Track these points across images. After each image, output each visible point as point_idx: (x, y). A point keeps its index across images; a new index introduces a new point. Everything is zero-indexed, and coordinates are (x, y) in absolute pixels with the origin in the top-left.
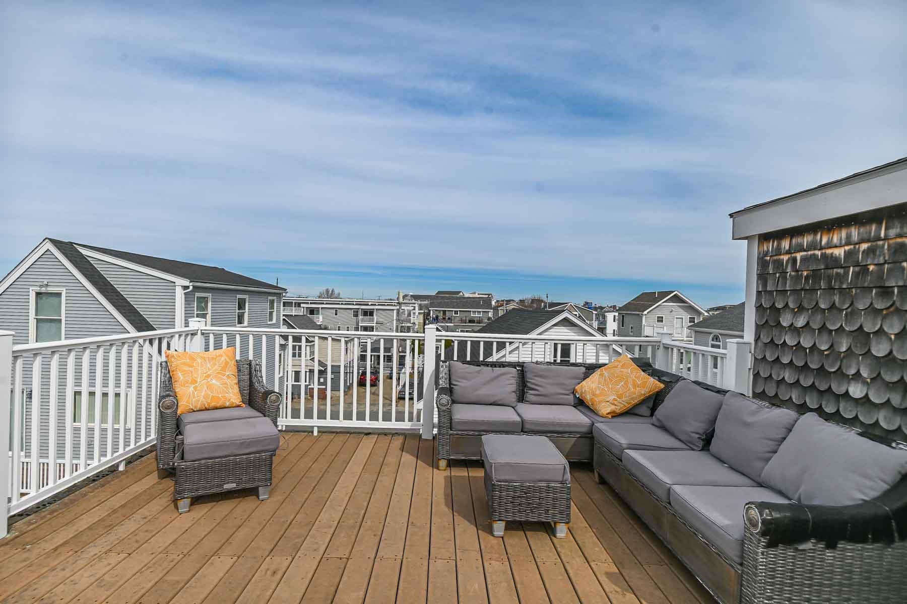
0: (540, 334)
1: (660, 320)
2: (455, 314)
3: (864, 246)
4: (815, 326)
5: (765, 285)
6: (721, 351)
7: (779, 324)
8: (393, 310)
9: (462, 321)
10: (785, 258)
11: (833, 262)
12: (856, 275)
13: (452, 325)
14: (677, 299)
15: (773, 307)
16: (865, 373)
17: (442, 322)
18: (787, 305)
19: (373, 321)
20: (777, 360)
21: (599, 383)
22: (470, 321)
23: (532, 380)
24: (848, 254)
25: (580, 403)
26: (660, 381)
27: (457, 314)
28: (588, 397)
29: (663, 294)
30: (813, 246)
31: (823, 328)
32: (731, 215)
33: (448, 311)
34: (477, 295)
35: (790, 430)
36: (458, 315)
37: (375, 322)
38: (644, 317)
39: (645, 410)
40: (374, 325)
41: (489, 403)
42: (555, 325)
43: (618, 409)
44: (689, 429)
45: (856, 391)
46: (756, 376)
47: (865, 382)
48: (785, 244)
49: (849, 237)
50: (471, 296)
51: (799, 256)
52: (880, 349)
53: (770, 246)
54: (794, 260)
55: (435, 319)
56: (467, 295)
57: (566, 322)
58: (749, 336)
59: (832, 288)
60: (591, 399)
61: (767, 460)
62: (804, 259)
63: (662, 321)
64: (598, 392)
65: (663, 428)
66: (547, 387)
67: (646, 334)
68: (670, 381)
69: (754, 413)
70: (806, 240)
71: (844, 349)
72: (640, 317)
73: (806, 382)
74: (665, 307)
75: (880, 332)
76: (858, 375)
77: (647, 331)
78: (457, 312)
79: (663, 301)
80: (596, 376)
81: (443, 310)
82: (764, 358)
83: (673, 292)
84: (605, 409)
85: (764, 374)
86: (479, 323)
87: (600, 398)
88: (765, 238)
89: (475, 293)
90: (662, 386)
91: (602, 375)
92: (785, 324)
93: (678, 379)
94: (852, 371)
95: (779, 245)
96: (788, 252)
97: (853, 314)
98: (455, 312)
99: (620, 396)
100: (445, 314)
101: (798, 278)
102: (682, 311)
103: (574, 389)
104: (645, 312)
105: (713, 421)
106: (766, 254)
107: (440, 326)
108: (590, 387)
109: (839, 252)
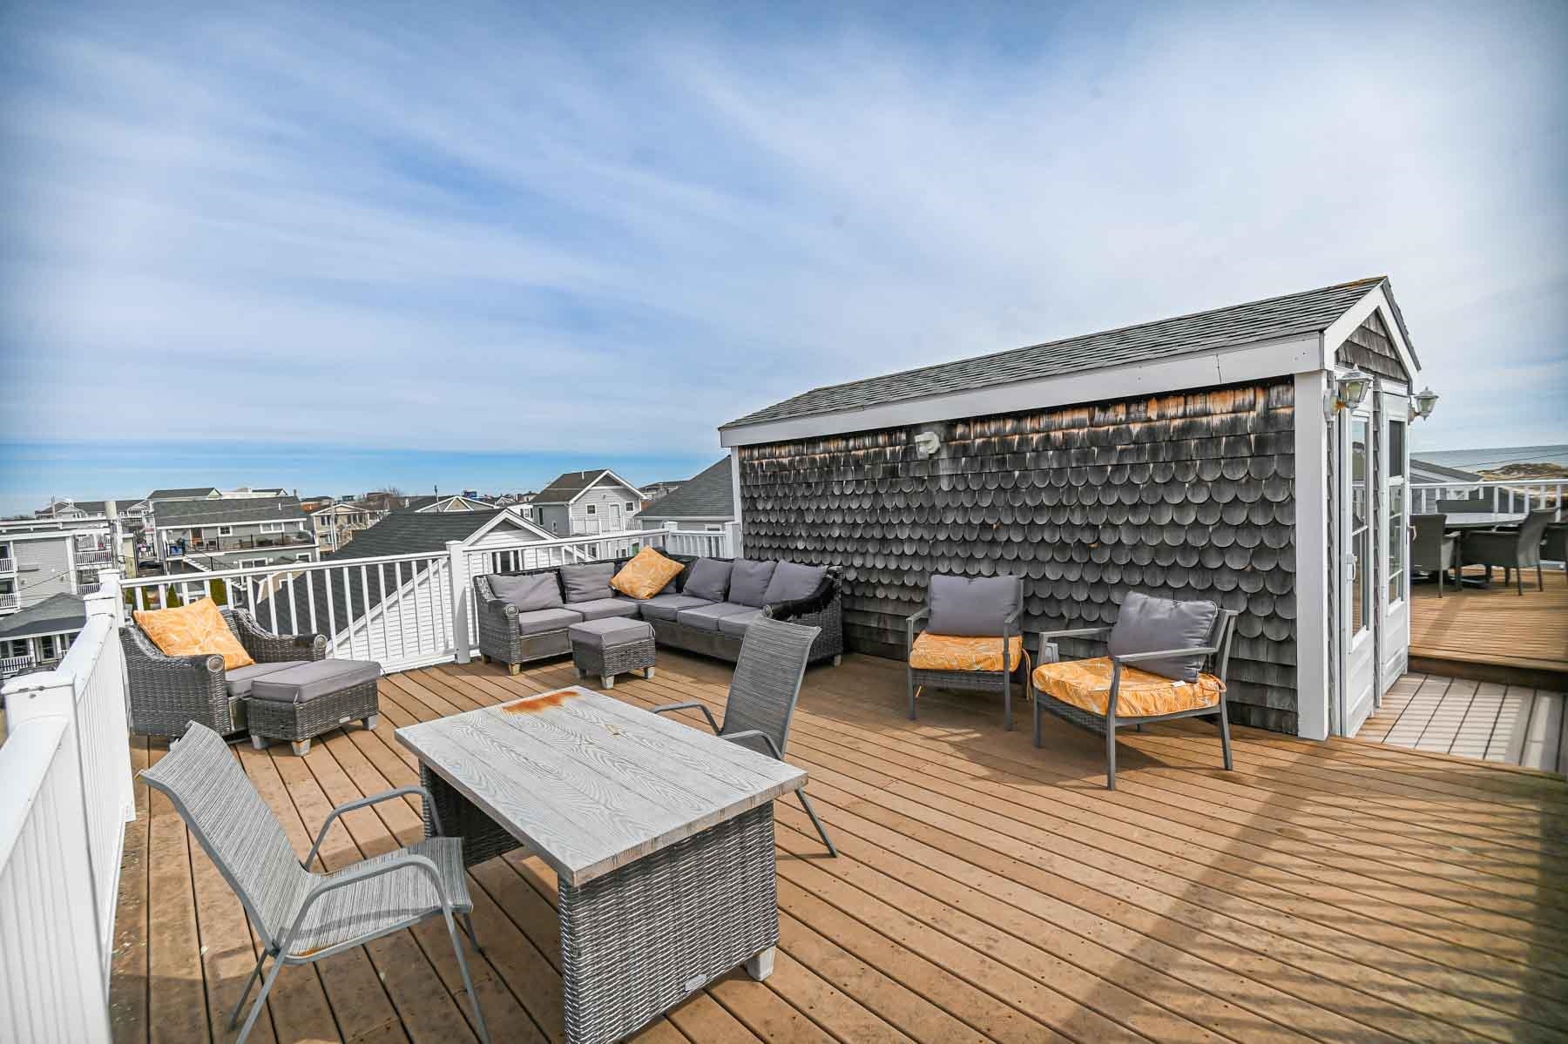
0: (472, 545)
1: (591, 510)
2: (222, 533)
3: (797, 458)
4: (777, 508)
5: (745, 482)
6: (721, 532)
7: (757, 509)
8: (64, 538)
9: (242, 545)
10: (756, 462)
11: (782, 467)
12: (795, 475)
13: (222, 554)
14: (609, 480)
15: (752, 497)
16: (803, 534)
17: (196, 552)
18: (760, 496)
19: (9, 566)
20: (758, 534)
21: (633, 572)
22: (261, 544)
23: (571, 581)
24: (791, 463)
25: (618, 594)
26: (682, 563)
27: (228, 532)
28: (626, 586)
29: (591, 476)
30: (772, 456)
31: (781, 509)
32: (719, 429)
33: (205, 528)
34: (250, 492)
35: (773, 572)
36: (231, 534)
37: (15, 569)
38: (570, 509)
39: (672, 589)
40: (14, 575)
41: (540, 607)
42: (492, 530)
43: (654, 591)
44: (714, 589)
45: (801, 545)
46: (745, 547)
47: (804, 540)
48: (756, 453)
49: (790, 451)
50: (238, 496)
51: (764, 461)
52: (809, 520)
53: (746, 453)
54: (762, 464)
55: (175, 548)
56: (227, 496)
57: (507, 525)
58: (738, 517)
59: (783, 484)
60: (631, 587)
61: (763, 593)
62: (767, 464)
63: (594, 512)
64: (634, 580)
65: (694, 595)
66: (586, 584)
67: (575, 531)
68: (689, 561)
69: (753, 567)
70: (768, 451)
71: (793, 520)
72: (565, 508)
73: (775, 545)
74: (595, 493)
75: (808, 509)
76: (801, 535)
77: (576, 527)
78: (228, 528)
79: (593, 483)
80: (627, 567)
81: (193, 529)
82: (750, 534)
83: (603, 471)
84: (644, 593)
85: (750, 545)
86: (283, 545)
87: (637, 585)
88: (742, 448)
89: (246, 490)
90: (683, 566)
91: (634, 565)
92: (760, 508)
93: (694, 559)
94: (798, 534)
95: (752, 453)
96: (757, 459)
97: (795, 499)
98: (222, 529)
99: (653, 580)
100: (200, 536)
101: (764, 476)
102: (616, 495)
103: (611, 583)
104: (572, 502)
105: (728, 581)
106: (744, 459)
107: (193, 559)
108: (626, 578)
109: (785, 461)
